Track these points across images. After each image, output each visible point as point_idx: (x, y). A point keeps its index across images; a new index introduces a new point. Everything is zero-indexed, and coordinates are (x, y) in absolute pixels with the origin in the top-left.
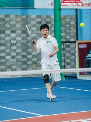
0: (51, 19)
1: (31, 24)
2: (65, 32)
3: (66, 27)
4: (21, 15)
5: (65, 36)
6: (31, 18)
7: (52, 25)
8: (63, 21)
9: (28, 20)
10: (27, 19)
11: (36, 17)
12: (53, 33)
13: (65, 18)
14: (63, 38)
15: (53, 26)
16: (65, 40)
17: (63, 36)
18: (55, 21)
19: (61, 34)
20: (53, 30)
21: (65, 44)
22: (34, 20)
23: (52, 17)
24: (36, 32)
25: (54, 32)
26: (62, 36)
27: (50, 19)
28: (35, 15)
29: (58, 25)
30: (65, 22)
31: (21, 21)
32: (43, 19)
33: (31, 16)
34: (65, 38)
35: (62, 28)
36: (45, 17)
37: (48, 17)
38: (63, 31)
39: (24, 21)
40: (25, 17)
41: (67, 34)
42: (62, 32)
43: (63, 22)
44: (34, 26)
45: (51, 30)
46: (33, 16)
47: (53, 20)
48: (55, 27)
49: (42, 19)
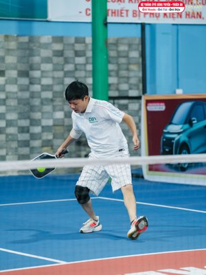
0: (87, 45)
1: (39, 55)
2: (117, 75)
3: (118, 64)
4: (18, 36)
5: (118, 84)
6: (39, 43)
7: (87, 58)
8: (113, 50)
9: (35, 48)
10: (32, 45)
11: (51, 40)
12: (89, 77)
13: (116, 43)
14: (112, 88)
15: (91, 60)
16: (116, 94)
17: (113, 84)
18: (94, 50)
19: (107, 80)
20: (89, 71)
21: (116, 101)
22: (46, 46)
23: (89, 40)
24: (51, 74)
25: (91, 75)
26: (110, 85)
27: (83, 45)
28: (50, 37)
29: (101, 58)
30: (118, 52)
31: (18, 48)
32: (69, 45)
33: (39, 37)
34: (118, 89)
35: (111, 67)
36: (72, 41)
37: (79, 40)
38: (113, 73)
39: (25, 49)
40: (26, 39)
41: (122, 80)
42: (110, 76)
43: (113, 54)
44: (47, 60)
45: (85, 70)
46: (46, 39)
47: (90, 47)
48: (94, 64)
49: (64, 44)
